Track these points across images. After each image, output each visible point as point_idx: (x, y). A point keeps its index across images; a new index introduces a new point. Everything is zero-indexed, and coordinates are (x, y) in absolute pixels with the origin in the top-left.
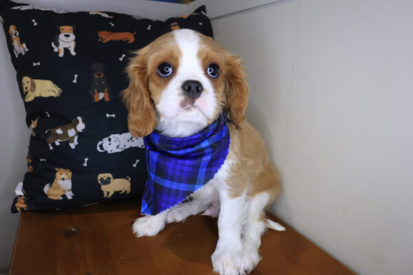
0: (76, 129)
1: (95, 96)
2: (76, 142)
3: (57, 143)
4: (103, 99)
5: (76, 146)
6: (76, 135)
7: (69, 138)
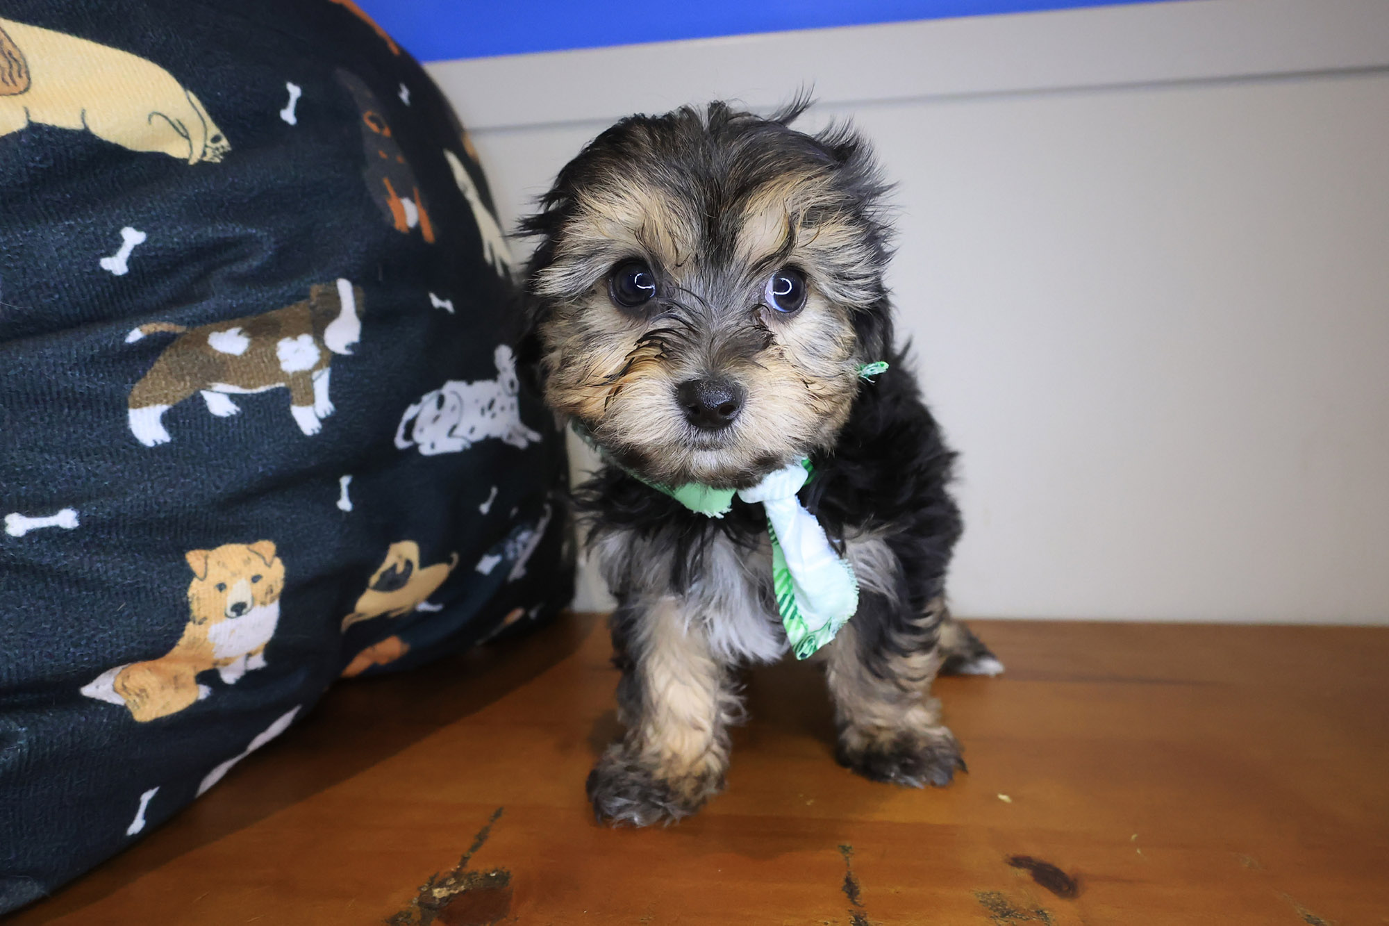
0: (322, 340)
2: (322, 402)
4: (418, 229)
5: (324, 422)
7: (284, 376)
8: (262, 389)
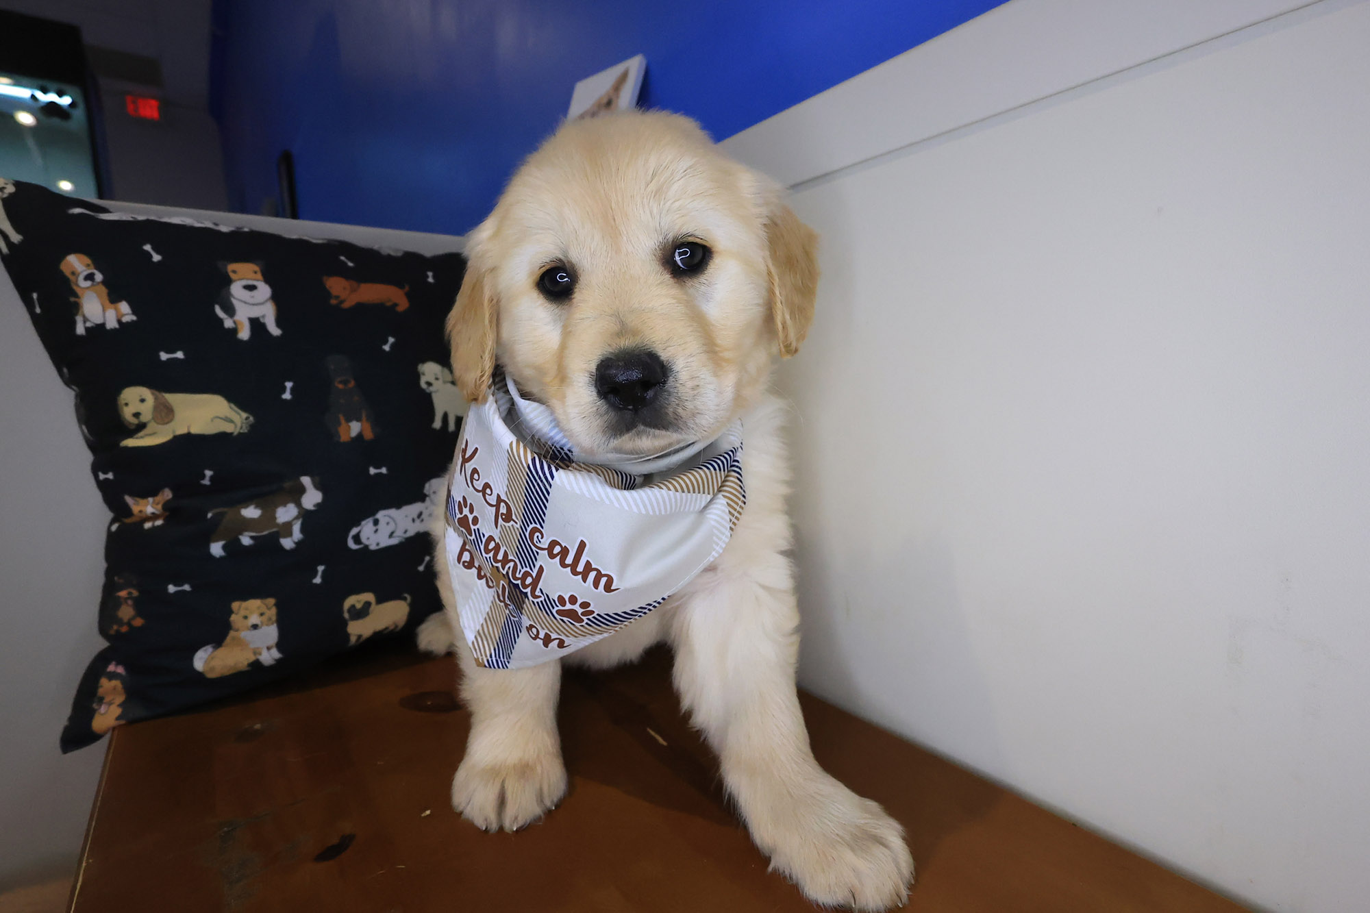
0: (299, 504)
1: (342, 430)
2: (297, 534)
3: (246, 540)
4: (360, 436)
5: (298, 544)
6: (296, 518)
7: (278, 525)
8: (265, 533)
